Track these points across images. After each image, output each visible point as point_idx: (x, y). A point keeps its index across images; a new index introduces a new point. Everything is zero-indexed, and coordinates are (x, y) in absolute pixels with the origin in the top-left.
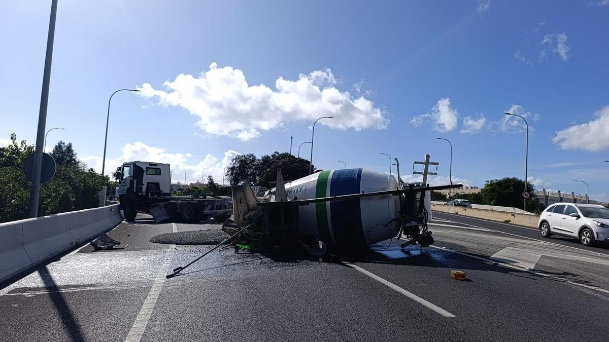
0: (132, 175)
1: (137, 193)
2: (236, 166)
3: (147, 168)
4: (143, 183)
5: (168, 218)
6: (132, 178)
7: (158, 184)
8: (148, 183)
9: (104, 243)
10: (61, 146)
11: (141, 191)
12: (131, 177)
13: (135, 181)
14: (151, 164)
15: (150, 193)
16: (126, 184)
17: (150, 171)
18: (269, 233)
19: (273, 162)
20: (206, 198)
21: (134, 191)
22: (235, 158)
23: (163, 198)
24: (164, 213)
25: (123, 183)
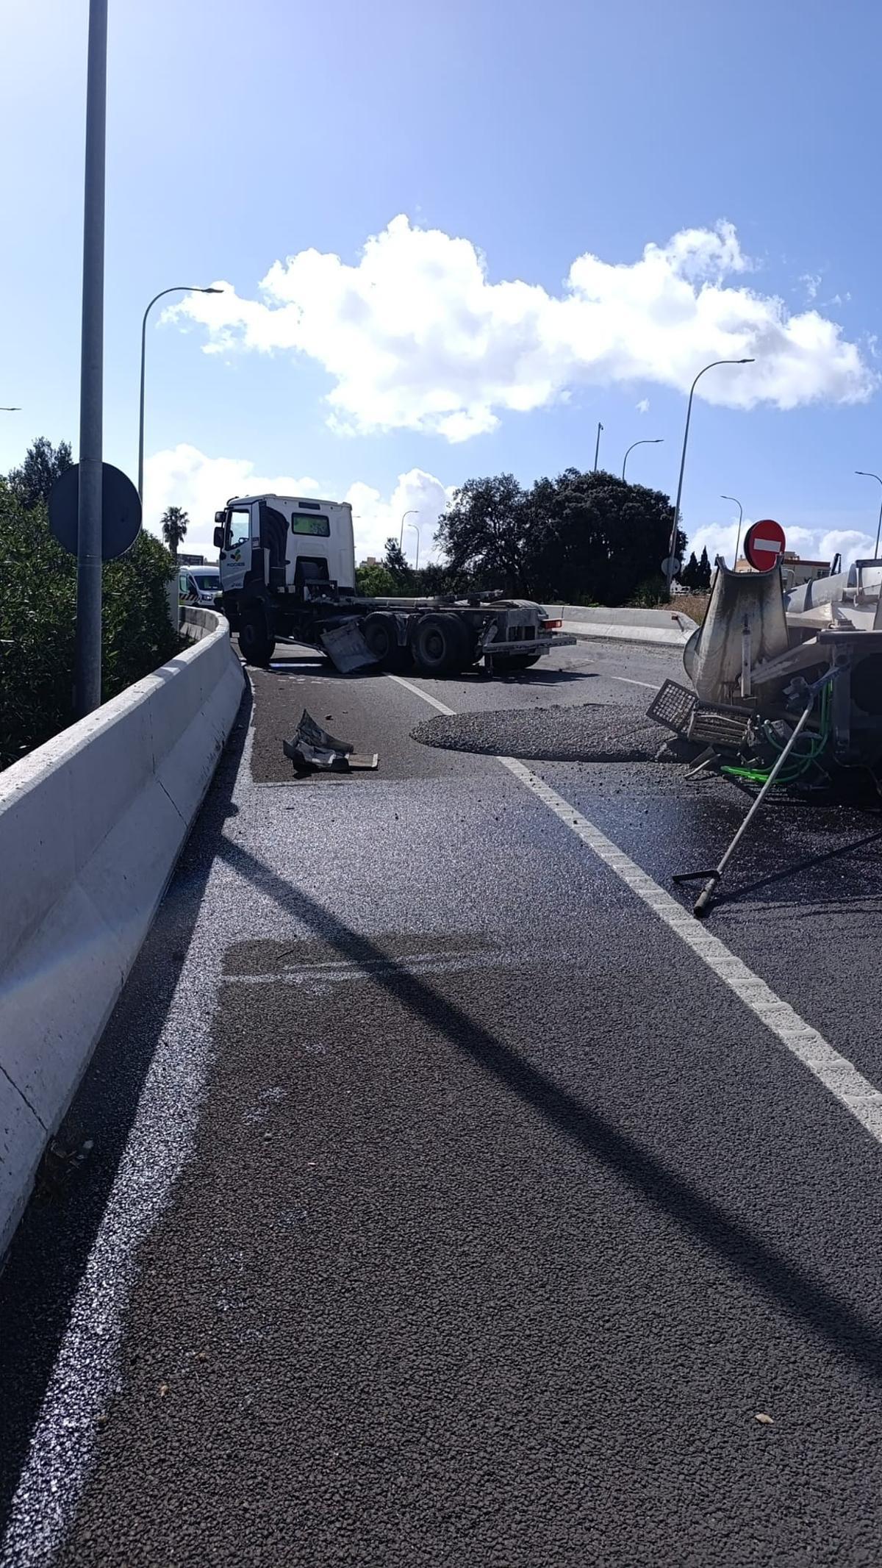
0: (257, 534)
1: (272, 587)
2: (463, 510)
3: (294, 515)
4: (287, 559)
5: (374, 661)
6: (256, 544)
7: (322, 563)
8: (300, 559)
9: (312, 748)
10: (43, 452)
11: (284, 584)
12: (254, 539)
13: (267, 552)
14: (304, 503)
15: (306, 588)
16: (239, 561)
17: (304, 525)
18: (846, 734)
19: (568, 499)
20: (478, 606)
21: (267, 582)
22: (461, 487)
23: (348, 604)
24: (358, 645)
25: (233, 557)
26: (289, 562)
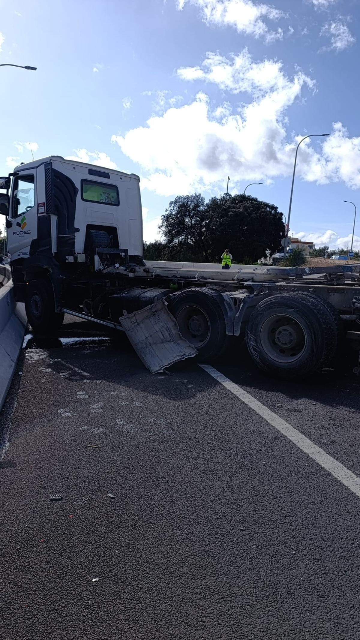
0: (43, 199)
1: (60, 256)
3: (83, 181)
4: (76, 226)
6: (42, 210)
7: (112, 231)
8: (89, 227)
11: (72, 252)
12: (40, 206)
13: (54, 219)
14: (94, 171)
15: (96, 258)
16: (26, 229)
17: (93, 193)
19: (228, 208)
21: (54, 250)
23: (145, 274)
24: (168, 330)
25: (19, 225)
26: (78, 230)
